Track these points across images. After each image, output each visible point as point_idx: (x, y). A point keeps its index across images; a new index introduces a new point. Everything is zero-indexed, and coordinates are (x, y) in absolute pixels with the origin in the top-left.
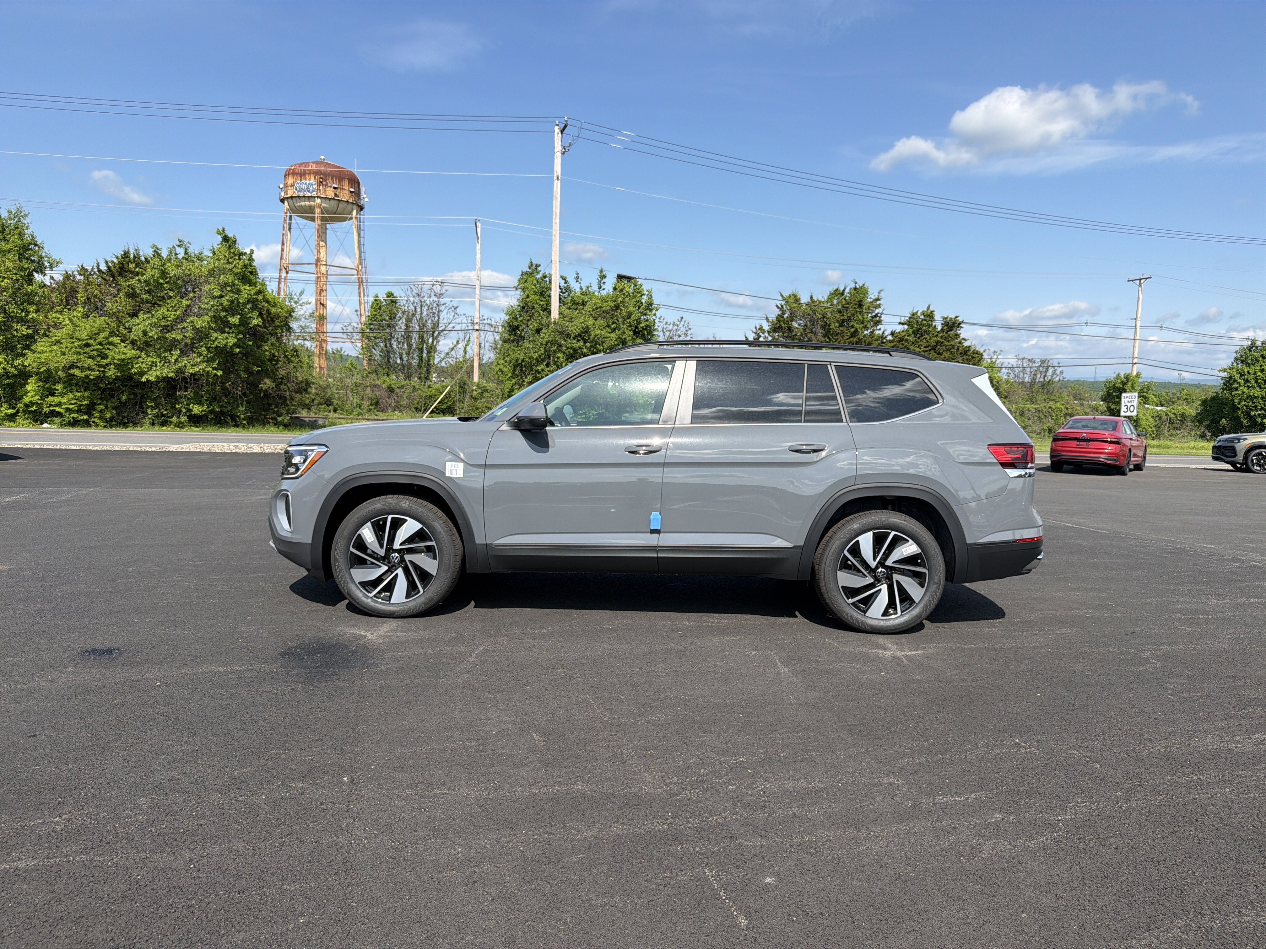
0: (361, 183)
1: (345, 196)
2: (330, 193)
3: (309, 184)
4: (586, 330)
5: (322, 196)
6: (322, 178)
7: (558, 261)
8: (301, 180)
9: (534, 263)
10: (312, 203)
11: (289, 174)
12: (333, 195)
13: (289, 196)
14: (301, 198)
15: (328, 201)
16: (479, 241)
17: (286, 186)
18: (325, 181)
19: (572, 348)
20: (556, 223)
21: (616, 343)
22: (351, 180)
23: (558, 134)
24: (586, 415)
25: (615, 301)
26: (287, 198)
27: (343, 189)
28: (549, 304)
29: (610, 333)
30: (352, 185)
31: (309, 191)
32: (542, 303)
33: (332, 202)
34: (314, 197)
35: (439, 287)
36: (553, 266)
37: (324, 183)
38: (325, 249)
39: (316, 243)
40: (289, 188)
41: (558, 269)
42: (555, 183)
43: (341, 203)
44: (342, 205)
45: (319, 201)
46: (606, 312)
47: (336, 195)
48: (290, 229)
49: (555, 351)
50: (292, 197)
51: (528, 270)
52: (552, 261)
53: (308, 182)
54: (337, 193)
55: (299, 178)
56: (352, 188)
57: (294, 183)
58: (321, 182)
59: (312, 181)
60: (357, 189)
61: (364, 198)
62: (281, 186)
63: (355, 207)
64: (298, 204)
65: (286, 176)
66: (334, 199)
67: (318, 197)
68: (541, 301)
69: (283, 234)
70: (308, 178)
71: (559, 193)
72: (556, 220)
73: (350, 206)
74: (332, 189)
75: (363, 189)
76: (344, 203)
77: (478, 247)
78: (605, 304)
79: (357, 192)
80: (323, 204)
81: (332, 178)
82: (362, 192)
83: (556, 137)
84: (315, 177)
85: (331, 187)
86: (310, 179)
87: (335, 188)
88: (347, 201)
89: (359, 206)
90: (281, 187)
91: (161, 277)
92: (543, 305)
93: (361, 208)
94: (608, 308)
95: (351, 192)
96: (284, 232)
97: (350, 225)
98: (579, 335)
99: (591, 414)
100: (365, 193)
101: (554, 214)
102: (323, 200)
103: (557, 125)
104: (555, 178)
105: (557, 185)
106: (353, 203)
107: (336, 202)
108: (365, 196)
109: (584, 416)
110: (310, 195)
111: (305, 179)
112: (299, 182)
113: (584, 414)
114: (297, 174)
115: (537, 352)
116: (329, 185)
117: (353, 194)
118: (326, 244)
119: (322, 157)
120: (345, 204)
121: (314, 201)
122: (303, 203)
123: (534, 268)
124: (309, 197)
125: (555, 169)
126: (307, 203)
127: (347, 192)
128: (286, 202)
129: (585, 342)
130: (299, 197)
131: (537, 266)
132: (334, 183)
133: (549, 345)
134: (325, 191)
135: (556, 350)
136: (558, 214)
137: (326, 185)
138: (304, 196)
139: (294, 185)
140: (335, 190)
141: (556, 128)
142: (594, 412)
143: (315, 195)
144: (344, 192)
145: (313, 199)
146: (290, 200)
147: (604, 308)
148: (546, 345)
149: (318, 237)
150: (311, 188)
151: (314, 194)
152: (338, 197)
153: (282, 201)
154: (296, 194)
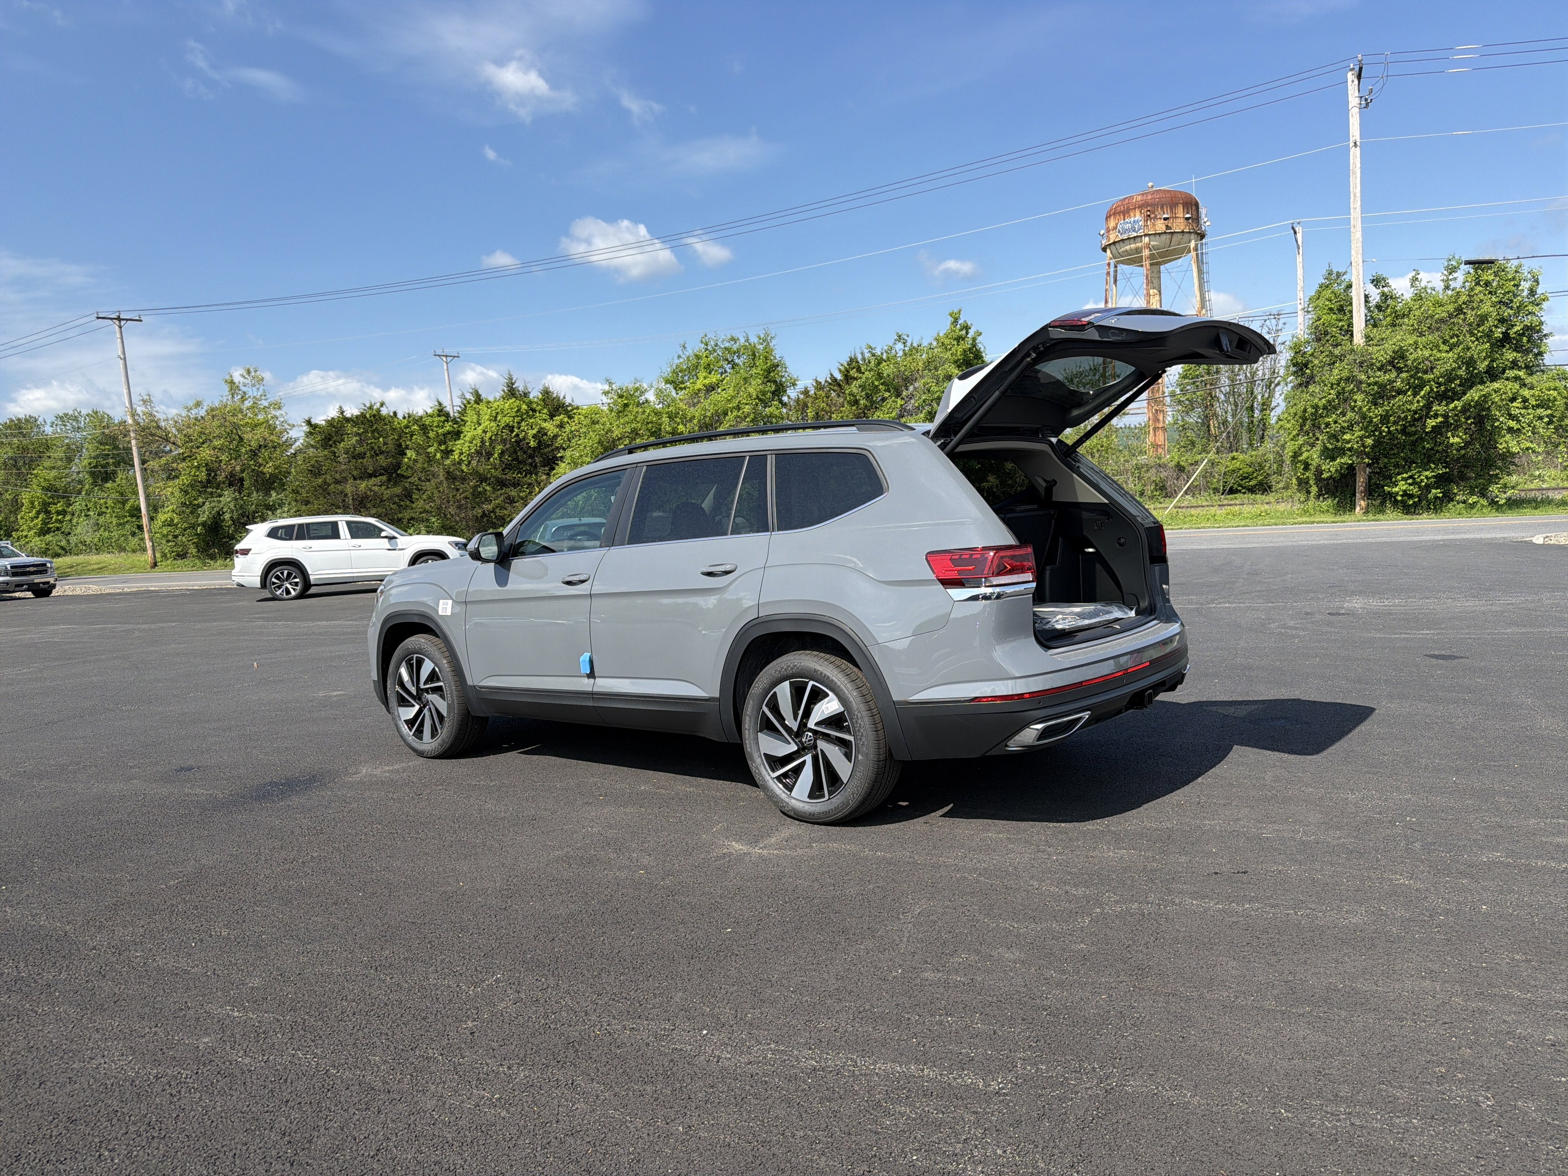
0: (1200, 205)
1: (1179, 225)
2: (1160, 226)
3: (1134, 221)
4: (1401, 354)
5: (1150, 233)
6: (1149, 211)
7: (1361, 261)
8: (1124, 220)
9: (1335, 271)
10: (1139, 245)
11: (1110, 216)
12: (1164, 228)
13: (1111, 241)
14: (1126, 242)
15: (1157, 237)
16: (1301, 251)
17: (1108, 231)
18: (1154, 213)
19: (1376, 383)
20: (1355, 209)
21: (1454, 365)
22: (1186, 203)
23: (1353, 81)
24: (1414, 479)
25: (1454, 303)
26: (1110, 245)
27: (1176, 217)
28: (1350, 325)
29: (1447, 352)
30: (1188, 209)
31: (1134, 231)
32: (1340, 324)
33: (1164, 237)
34: (1141, 236)
35: (1274, 321)
36: (1354, 268)
37: (1152, 216)
38: (1157, 297)
39: (1145, 292)
40: (1111, 232)
41: (1361, 272)
42: (1351, 153)
43: (1175, 235)
44: (1176, 238)
45: (1147, 239)
46: (1442, 321)
47: (1168, 227)
48: (1115, 281)
49: (1352, 392)
50: (1114, 243)
51: (1323, 281)
52: (1351, 263)
53: (1132, 219)
54: (1169, 225)
55: (1122, 217)
56: (1188, 213)
57: (1117, 224)
58: (1149, 216)
59: (1137, 217)
60: (1195, 213)
61: (1205, 222)
62: (1102, 232)
63: (1193, 236)
64: (1122, 249)
65: (1108, 218)
66: (1165, 233)
67: (1145, 235)
68: (1340, 320)
69: (1106, 290)
70: (1132, 215)
71: (1359, 165)
72: (1356, 204)
73: (1186, 236)
74: (1162, 221)
75: (1203, 211)
76: (1179, 234)
77: (1299, 259)
78: (1439, 310)
79: (1194, 217)
80: (1152, 243)
81: (1162, 208)
82: (1203, 216)
83: (1350, 88)
84: (1141, 212)
85: (1160, 218)
86: (1135, 215)
87: (1165, 219)
88: (1183, 232)
89: (1198, 234)
90: (1102, 234)
91: (877, 380)
92: (1343, 326)
93: (1202, 236)
94: (1445, 315)
95: (1187, 219)
96: (1108, 287)
97: (1188, 261)
98: (1391, 362)
99: (1422, 477)
100: (1206, 216)
101: (1352, 196)
102: (1152, 237)
103: (1353, 69)
104: (1352, 144)
105: (1355, 155)
106: (1190, 232)
107: (1168, 236)
108: (1206, 219)
109: (1410, 481)
110: (1135, 235)
111: (1130, 216)
112: (1122, 222)
113: (1411, 477)
114: (1119, 213)
115: (1325, 397)
116: (1159, 216)
117: (1190, 221)
118: (1160, 292)
119: (1150, 184)
120: (1180, 236)
121: (1141, 242)
122: (1128, 247)
123: (1333, 277)
124: (1135, 237)
125: (1351, 133)
126: (1133, 246)
127: (1182, 220)
128: (1108, 250)
129: (1400, 370)
130: (1122, 240)
131: (1339, 275)
132: (1164, 213)
133: (1343, 384)
134: (1154, 225)
135: (1353, 389)
136: (1358, 195)
137: (1155, 218)
138: (1129, 239)
139: (1116, 228)
140: (1166, 222)
141: (1350, 74)
142: (1427, 473)
143: (1142, 234)
144: (1178, 220)
145: (1139, 239)
146: (1113, 247)
147: (1437, 316)
148: (1338, 385)
149: (1147, 285)
150: (1136, 226)
151: (1141, 232)
152: (1171, 229)
153: (1104, 250)
154: (1120, 237)
